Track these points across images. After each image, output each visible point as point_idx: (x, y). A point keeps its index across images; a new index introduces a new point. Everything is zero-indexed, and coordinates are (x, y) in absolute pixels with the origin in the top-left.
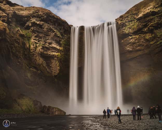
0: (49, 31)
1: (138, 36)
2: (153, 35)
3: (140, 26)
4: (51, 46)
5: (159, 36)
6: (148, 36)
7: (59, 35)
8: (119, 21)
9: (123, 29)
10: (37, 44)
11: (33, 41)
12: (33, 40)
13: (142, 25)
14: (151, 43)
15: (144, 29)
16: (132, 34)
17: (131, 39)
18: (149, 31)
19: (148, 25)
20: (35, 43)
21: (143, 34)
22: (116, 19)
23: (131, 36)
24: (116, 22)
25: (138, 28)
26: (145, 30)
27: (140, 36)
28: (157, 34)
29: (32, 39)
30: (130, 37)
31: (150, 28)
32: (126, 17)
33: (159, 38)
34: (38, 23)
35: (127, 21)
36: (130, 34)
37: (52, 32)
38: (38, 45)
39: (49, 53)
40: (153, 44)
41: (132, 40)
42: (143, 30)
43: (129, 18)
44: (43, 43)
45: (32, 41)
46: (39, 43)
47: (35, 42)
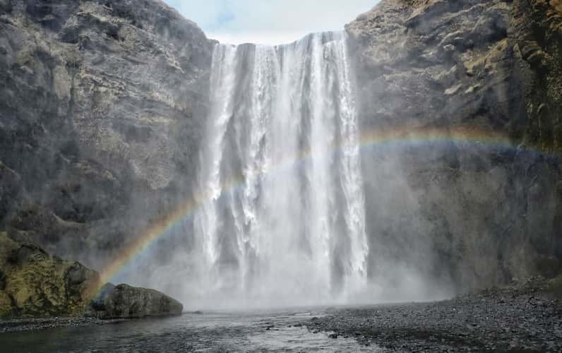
0: (143, 50)
1: (410, 72)
2: (454, 69)
3: (417, 44)
4: (149, 98)
5: (470, 71)
6: (439, 74)
7: (176, 64)
8: (355, 29)
9: (366, 53)
10: (101, 85)
11: (86, 75)
12: (87, 72)
13: (421, 41)
14: (449, 91)
15: (425, 53)
16: (393, 66)
17: (390, 81)
18: (440, 59)
19: (440, 41)
20: (95, 82)
21: (425, 67)
22: (346, 26)
23: (389, 72)
24: (346, 34)
25: (410, 50)
26: (431, 53)
27: (416, 73)
28: (466, 64)
29: (83, 71)
30: (387, 77)
31: (445, 47)
32: (374, 20)
33: (469, 75)
34: (103, 19)
35: (378, 29)
36: (385, 67)
37: (152, 53)
38: (102, 89)
39: (142, 116)
40: (455, 93)
41: (391, 84)
42: (424, 56)
43: (383, 21)
44: (121, 84)
45: (83, 77)
46: (106, 84)
47: (92, 79)
